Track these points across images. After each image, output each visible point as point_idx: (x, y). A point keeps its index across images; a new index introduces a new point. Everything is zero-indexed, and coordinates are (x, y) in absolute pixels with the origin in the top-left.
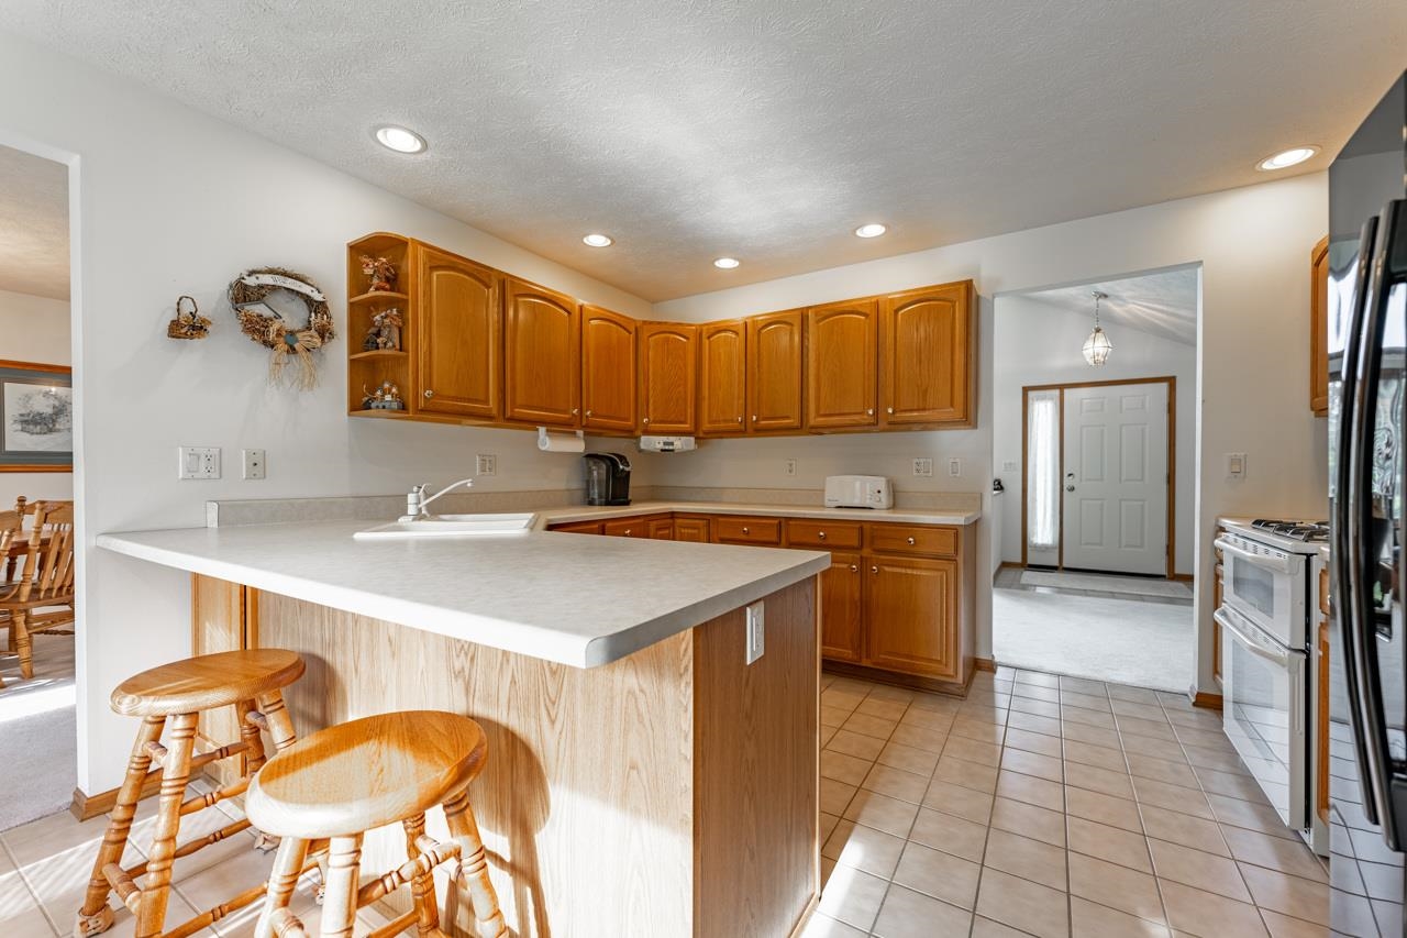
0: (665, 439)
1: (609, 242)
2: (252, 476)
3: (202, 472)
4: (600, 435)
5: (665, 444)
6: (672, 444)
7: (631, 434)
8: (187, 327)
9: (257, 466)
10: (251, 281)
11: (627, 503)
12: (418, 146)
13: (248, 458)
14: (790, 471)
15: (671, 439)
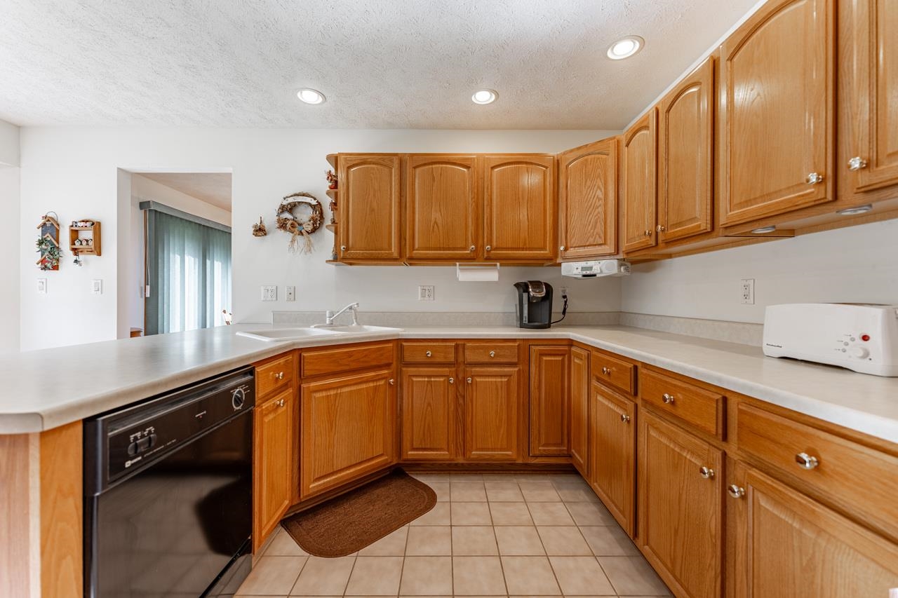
0: (583, 264)
1: (494, 97)
2: (289, 300)
3: (269, 298)
4: (542, 265)
5: (583, 269)
6: (591, 268)
7: (552, 261)
8: (260, 231)
9: (292, 295)
10: (285, 203)
11: (547, 326)
12: (320, 100)
13: (288, 290)
14: (746, 296)
15: (590, 263)
